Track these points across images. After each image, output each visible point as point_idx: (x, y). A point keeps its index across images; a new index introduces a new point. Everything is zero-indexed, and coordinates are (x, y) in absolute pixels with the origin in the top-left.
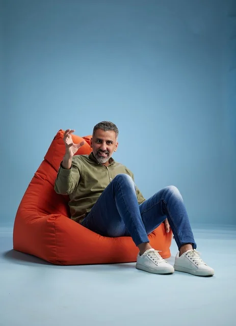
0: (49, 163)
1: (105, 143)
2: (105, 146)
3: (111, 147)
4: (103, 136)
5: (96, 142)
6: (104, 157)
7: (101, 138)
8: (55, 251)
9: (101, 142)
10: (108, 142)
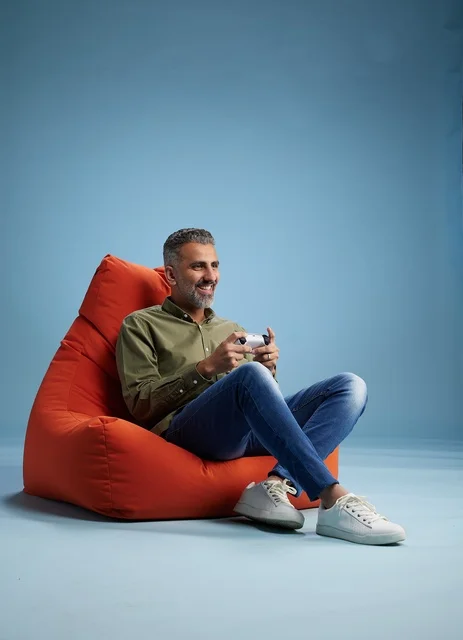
0: (88, 322)
8: (107, 490)
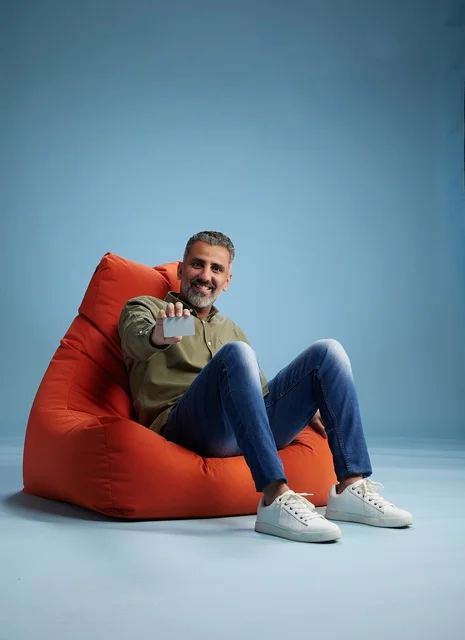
0: (88, 320)
1: (208, 267)
2: (208, 274)
3: (219, 277)
4: (208, 255)
5: (193, 265)
6: (203, 295)
7: (203, 257)
8: (107, 489)
9: (201, 264)
10: (216, 267)
